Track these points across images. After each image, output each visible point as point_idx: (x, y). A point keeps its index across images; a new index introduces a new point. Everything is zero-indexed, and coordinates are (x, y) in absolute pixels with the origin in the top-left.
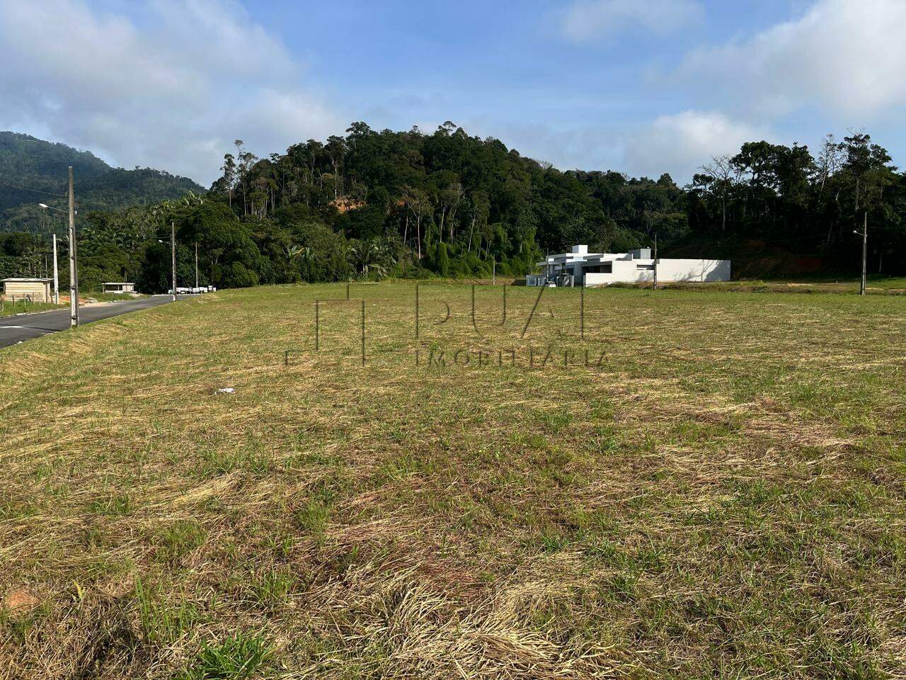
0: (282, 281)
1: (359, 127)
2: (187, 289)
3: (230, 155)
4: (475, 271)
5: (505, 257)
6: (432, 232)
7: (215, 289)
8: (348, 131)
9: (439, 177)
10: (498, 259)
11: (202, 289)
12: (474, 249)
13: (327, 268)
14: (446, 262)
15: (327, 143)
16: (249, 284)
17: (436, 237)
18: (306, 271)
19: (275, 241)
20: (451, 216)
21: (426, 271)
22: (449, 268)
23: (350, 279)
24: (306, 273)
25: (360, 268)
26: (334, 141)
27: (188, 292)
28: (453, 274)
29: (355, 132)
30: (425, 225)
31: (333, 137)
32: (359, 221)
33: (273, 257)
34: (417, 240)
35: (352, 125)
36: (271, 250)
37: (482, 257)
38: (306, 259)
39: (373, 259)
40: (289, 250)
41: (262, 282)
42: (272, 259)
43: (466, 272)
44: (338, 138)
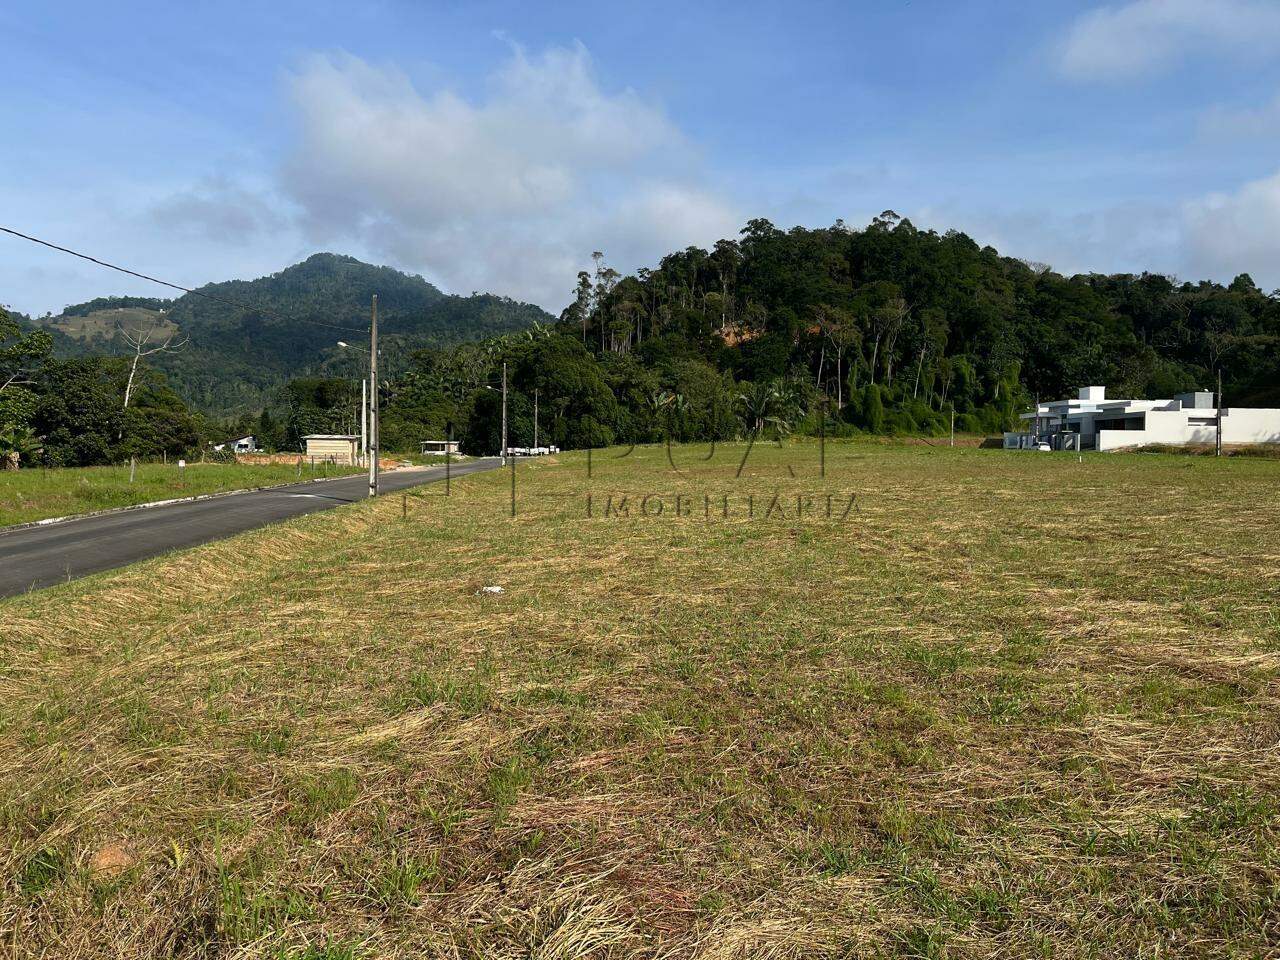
0: (646, 439)
1: (758, 225)
2: (523, 450)
3: (586, 273)
4: (924, 426)
5: (971, 405)
6: (859, 370)
7: (558, 450)
8: (743, 232)
9: (872, 291)
10: (961, 408)
11: (542, 449)
12: (922, 394)
13: (705, 423)
14: (880, 412)
15: (714, 250)
16: (602, 444)
17: (865, 376)
18: (677, 427)
19: (636, 386)
20: (889, 346)
21: (849, 426)
22: (884, 422)
23: (738, 437)
24: (676, 430)
25: (751, 423)
26: (724, 247)
27: (525, 454)
28: (888, 430)
29: (753, 233)
30: (849, 359)
31: (722, 241)
32: (753, 356)
33: (634, 408)
34: (836, 382)
35: (749, 223)
36: (632, 399)
37: (936, 406)
38: (677, 411)
39: (770, 409)
40: (655, 399)
41: (619, 441)
42: (632, 411)
43: (909, 428)
44: (728, 243)
